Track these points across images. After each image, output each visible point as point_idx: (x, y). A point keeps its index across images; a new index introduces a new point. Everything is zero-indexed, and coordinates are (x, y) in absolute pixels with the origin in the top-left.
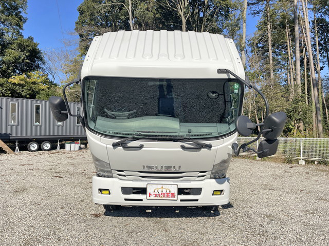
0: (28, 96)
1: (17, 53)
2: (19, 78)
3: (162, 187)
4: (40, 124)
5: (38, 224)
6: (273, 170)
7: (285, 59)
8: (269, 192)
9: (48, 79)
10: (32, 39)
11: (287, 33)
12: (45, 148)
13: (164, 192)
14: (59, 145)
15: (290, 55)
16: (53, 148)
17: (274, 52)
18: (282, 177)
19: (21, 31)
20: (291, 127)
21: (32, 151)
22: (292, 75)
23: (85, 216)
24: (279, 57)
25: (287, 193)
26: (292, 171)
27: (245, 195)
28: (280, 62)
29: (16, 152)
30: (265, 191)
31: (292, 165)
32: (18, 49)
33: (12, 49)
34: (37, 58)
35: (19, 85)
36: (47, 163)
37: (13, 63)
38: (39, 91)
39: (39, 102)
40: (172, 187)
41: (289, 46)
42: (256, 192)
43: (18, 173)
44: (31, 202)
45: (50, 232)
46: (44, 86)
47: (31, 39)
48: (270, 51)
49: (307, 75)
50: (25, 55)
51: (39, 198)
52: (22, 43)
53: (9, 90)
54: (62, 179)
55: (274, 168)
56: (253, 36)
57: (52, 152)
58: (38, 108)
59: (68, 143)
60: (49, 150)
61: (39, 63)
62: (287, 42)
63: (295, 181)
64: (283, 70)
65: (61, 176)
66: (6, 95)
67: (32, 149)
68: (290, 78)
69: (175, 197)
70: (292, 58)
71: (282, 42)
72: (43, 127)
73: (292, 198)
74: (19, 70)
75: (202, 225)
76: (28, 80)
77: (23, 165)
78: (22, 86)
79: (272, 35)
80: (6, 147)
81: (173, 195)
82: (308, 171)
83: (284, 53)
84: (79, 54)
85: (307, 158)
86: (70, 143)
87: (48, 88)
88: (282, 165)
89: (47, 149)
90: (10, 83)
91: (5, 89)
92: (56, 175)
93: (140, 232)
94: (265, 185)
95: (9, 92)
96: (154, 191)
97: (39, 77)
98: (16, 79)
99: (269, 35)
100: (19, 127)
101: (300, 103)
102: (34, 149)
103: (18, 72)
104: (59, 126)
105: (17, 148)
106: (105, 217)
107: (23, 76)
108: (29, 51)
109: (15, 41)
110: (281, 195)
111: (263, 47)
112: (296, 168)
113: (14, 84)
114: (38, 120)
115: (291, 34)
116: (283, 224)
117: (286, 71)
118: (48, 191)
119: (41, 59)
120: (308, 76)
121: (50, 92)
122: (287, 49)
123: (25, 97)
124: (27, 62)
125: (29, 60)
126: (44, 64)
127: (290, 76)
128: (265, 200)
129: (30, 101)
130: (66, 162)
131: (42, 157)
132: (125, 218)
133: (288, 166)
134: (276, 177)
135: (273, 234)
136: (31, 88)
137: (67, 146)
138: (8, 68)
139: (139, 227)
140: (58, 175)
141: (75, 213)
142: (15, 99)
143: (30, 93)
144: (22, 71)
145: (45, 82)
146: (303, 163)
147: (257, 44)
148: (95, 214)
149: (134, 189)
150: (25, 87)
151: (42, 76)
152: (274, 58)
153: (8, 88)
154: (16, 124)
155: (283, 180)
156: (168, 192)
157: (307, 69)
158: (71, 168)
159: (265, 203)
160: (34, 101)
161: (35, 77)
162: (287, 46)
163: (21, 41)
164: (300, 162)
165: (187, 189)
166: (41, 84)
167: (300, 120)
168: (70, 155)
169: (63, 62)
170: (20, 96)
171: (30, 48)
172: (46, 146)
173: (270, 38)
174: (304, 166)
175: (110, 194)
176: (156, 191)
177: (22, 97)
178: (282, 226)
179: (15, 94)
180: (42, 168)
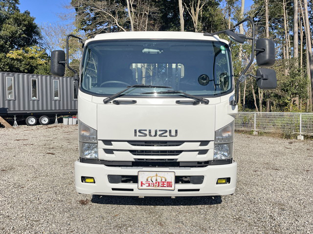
0: (26, 71)
1: (14, 28)
2: (17, 53)
3: (157, 175)
4: (37, 99)
5: (16, 213)
6: (272, 145)
7: (281, 33)
8: (273, 172)
9: (46, 54)
10: (29, 13)
11: (284, 7)
12: (43, 122)
13: (159, 180)
14: (56, 120)
15: (286, 29)
16: (51, 122)
17: (270, 26)
18: (283, 154)
19: (17, 5)
20: (287, 101)
21: (30, 125)
22: (287, 49)
23: (70, 203)
24: (275, 31)
25: (293, 174)
26: (292, 146)
27: (247, 176)
28: (276, 36)
29: (15, 126)
30: (269, 171)
31: (291, 140)
32: (15, 24)
33: (9, 24)
34: (34, 33)
35: (17, 59)
36: (42, 138)
37: (10, 37)
38: (37, 66)
39: (35, 77)
40: (168, 174)
41: (285, 20)
42: (259, 173)
43: (10, 149)
44: (15, 184)
45: (27, 225)
46: (43, 61)
47: (27, 13)
48: (267, 25)
49: (303, 49)
50: (22, 30)
51: (25, 179)
52: (18, 17)
53: (7, 64)
54: (54, 156)
55: (272, 143)
56: (250, 9)
57: (49, 126)
58: (34, 82)
59: (66, 118)
60: (47, 124)
61: (37, 37)
62: (283, 16)
63: (298, 159)
64: (278, 44)
65: (54, 152)
66: (4, 70)
67: (30, 123)
68: (286, 52)
69: (171, 187)
70: (288, 32)
71: (279, 16)
72: (40, 102)
73: (300, 180)
74: (17, 45)
75: (202, 216)
76: (25, 55)
77: (18, 140)
78: (20, 61)
79: (269, 8)
80: (4, 121)
81: (169, 184)
82: (308, 147)
83: (280, 27)
84: (76, 28)
85: (306, 133)
86: (68, 118)
87: (46, 63)
88: (280, 141)
89: (45, 123)
90: (8, 58)
91: (3, 64)
92: (49, 152)
93: (131, 226)
94: (267, 163)
95: (8, 67)
96: (147, 180)
97: (36, 52)
98: (13, 54)
99: (267, 8)
100: (16, 101)
101: (298, 77)
102: (33, 123)
103: (16, 47)
104: (56, 101)
105: (15, 122)
106: (93, 204)
107: (21, 51)
108: (25, 25)
109: (11, 16)
110: (286, 177)
111: (259, 21)
112: (296, 144)
113: (12, 59)
114: (35, 95)
115: (287, 8)
116: (297, 215)
117: (281, 45)
118: (37, 171)
119: (38, 34)
120: (304, 51)
121: (48, 66)
122: (283, 22)
123: (23, 72)
124: (24, 37)
125: (25, 34)
126: (41, 38)
127: (286, 50)
128: (271, 183)
129: (26, 75)
130: (62, 137)
131: (39, 131)
132: (115, 206)
133: (287, 141)
134: (277, 154)
135: (287, 229)
136: (29, 63)
137: (65, 120)
138: (6, 43)
139: (130, 219)
140: (51, 151)
141: (60, 198)
142: (11, 74)
143: (28, 68)
144: (20, 46)
145: (42, 57)
146: (302, 138)
147: (253, 18)
148: (82, 201)
149: (123, 176)
150: (23, 62)
151: (40, 51)
152: (270, 32)
153: (6, 63)
154: (13, 98)
155: (285, 157)
156: (163, 180)
157: (303, 43)
158: (65, 144)
159: (271, 187)
160: (31, 76)
161: (33, 52)
162: (283, 20)
163: (17, 16)
164: (299, 137)
165: (186, 177)
166: (39, 59)
167: (296, 94)
168: (66, 130)
169: (60, 36)
170: (18, 71)
171: (26, 23)
172: (44, 121)
173: (267, 11)
174: (303, 141)
175: (95, 183)
176: (149, 180)
177: (20, 72)
178: (296, 217)
179: (13, 69)
180: (36, 144)
